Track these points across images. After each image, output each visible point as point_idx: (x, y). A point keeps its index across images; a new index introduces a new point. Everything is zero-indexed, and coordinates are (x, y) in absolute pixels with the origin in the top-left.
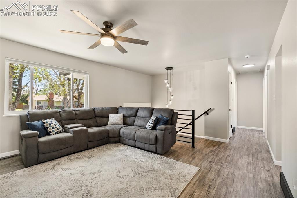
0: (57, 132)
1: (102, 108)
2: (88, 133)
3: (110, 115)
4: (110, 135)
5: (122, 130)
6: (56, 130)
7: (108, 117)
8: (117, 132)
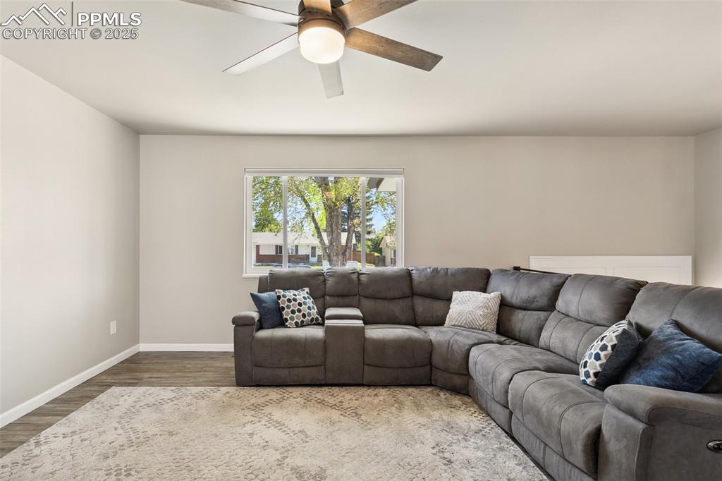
0: (299, 321)
1: (436, 271)
2: (365, 338)
3: (456, 295)
4: (436, 360)
5: (474, 352)
6: (298, 317)
7: (449, 300)
8: (459, 358)
